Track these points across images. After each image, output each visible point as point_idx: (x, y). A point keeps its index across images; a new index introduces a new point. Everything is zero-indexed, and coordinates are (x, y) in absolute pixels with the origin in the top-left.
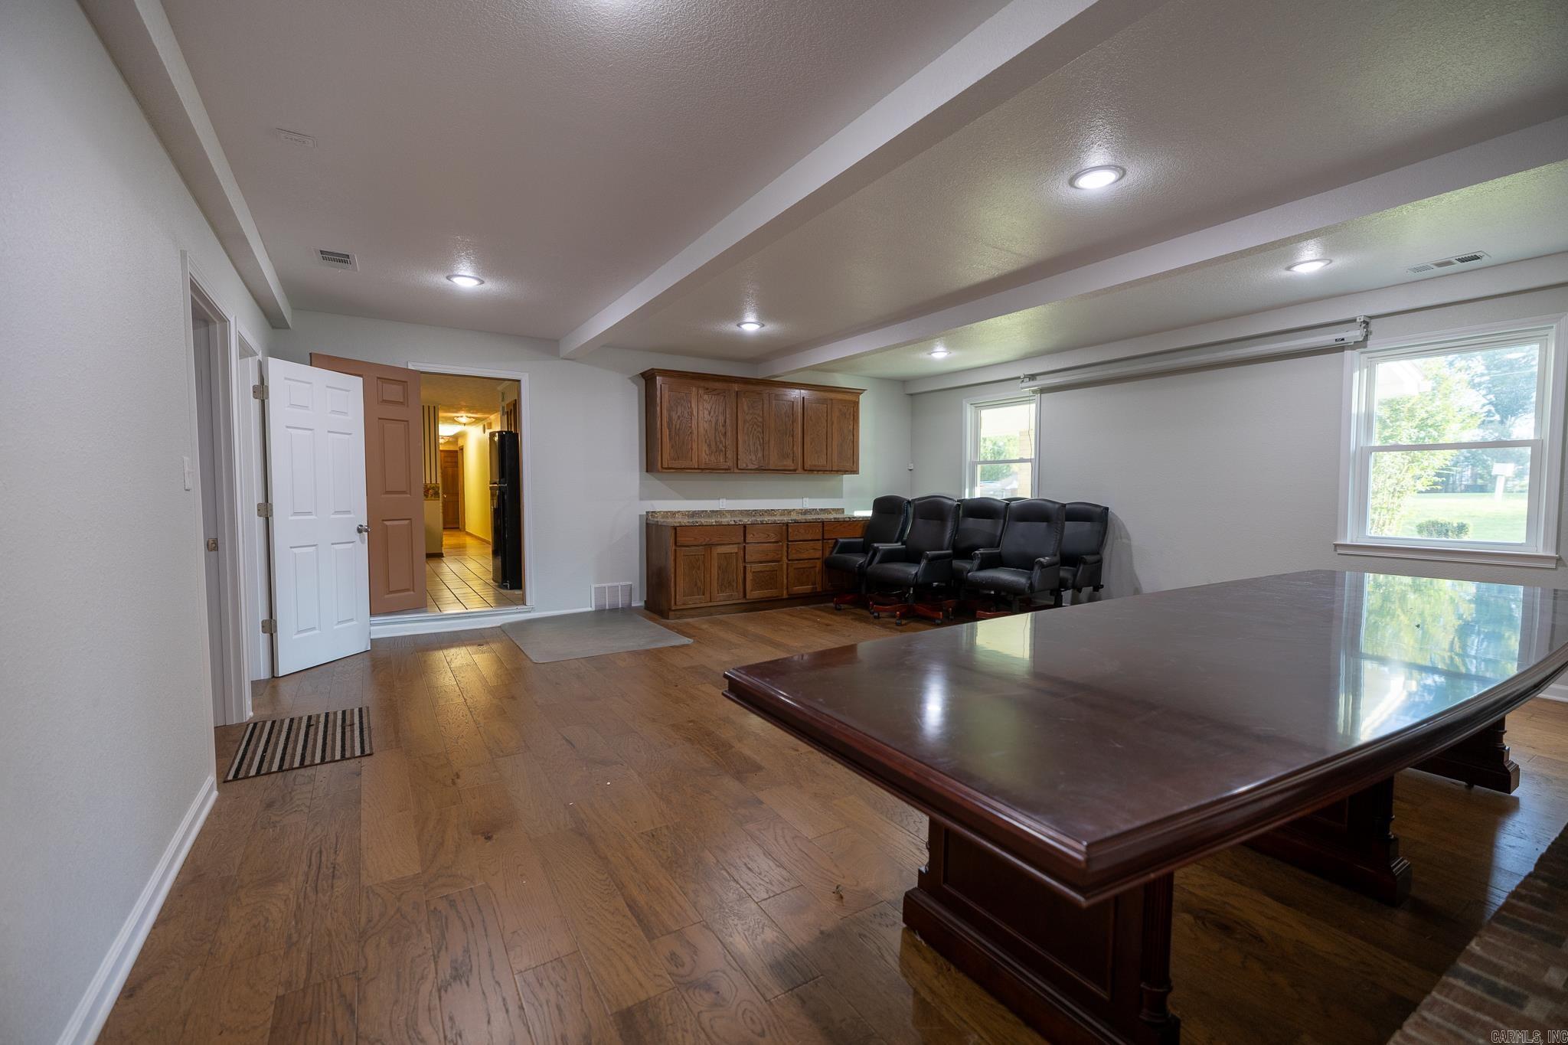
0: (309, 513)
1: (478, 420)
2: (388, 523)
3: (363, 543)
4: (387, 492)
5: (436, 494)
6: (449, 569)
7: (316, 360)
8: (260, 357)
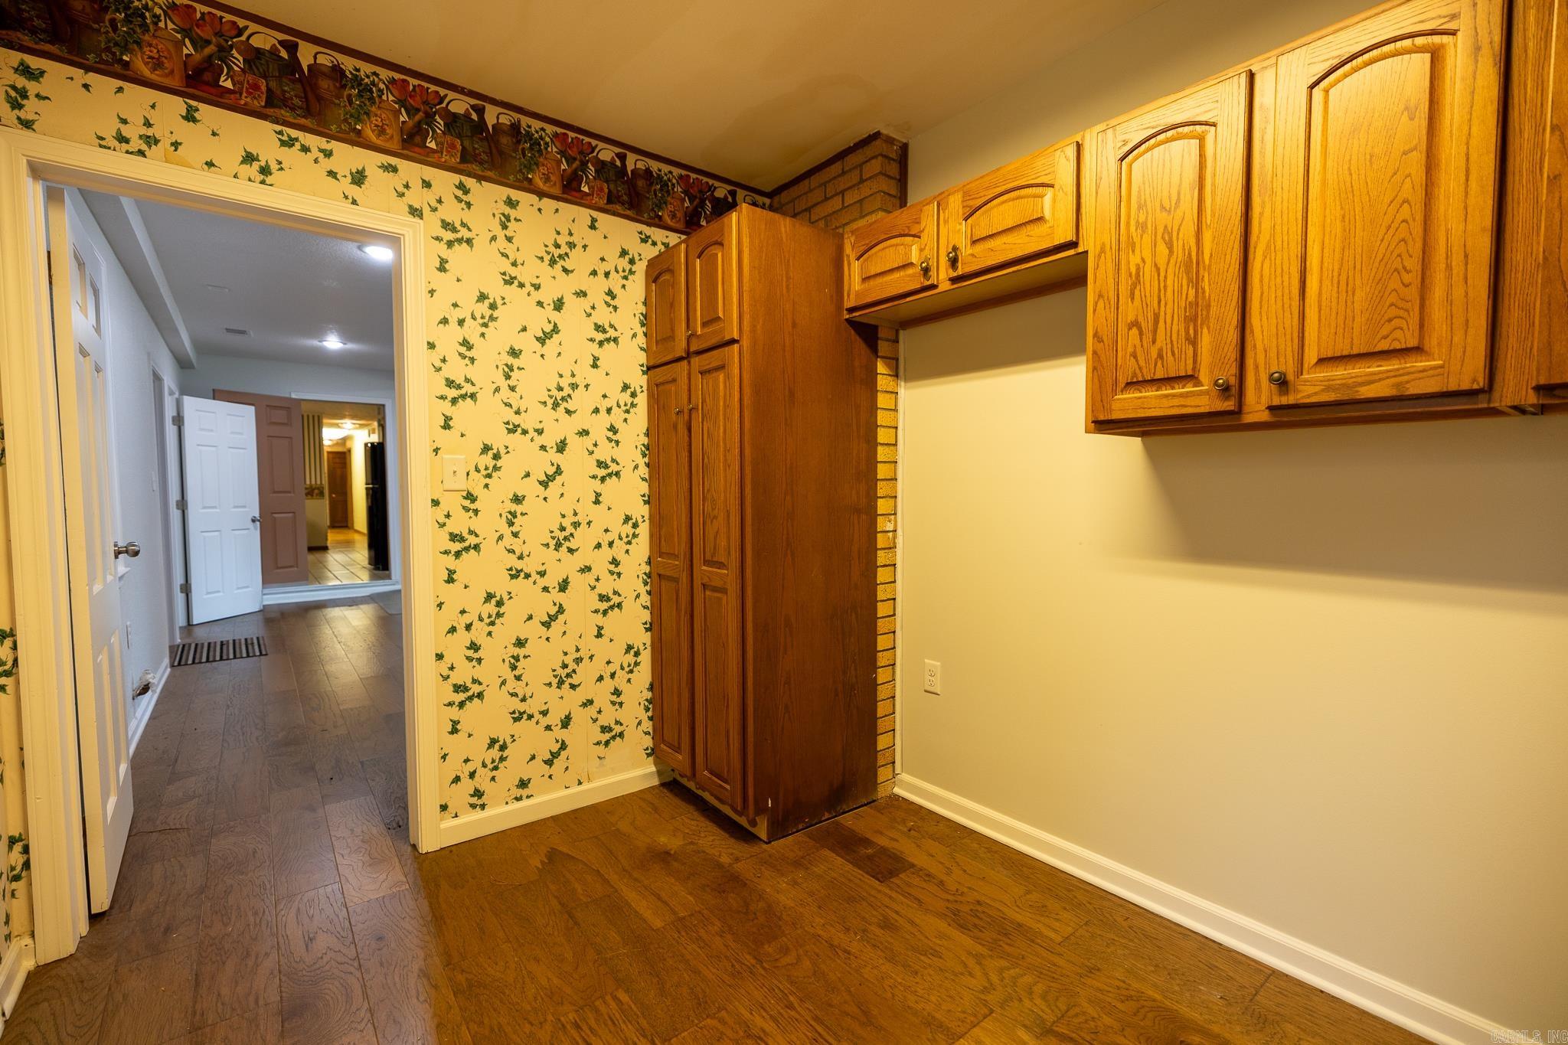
0: (215, 507)
1: (362, 426)
2: (276, 515)
3: (256, 529)
4: (275, 492)
5: (321, 494)
6: (335, 559)
7: (217, 395)
8: (177, 395)
